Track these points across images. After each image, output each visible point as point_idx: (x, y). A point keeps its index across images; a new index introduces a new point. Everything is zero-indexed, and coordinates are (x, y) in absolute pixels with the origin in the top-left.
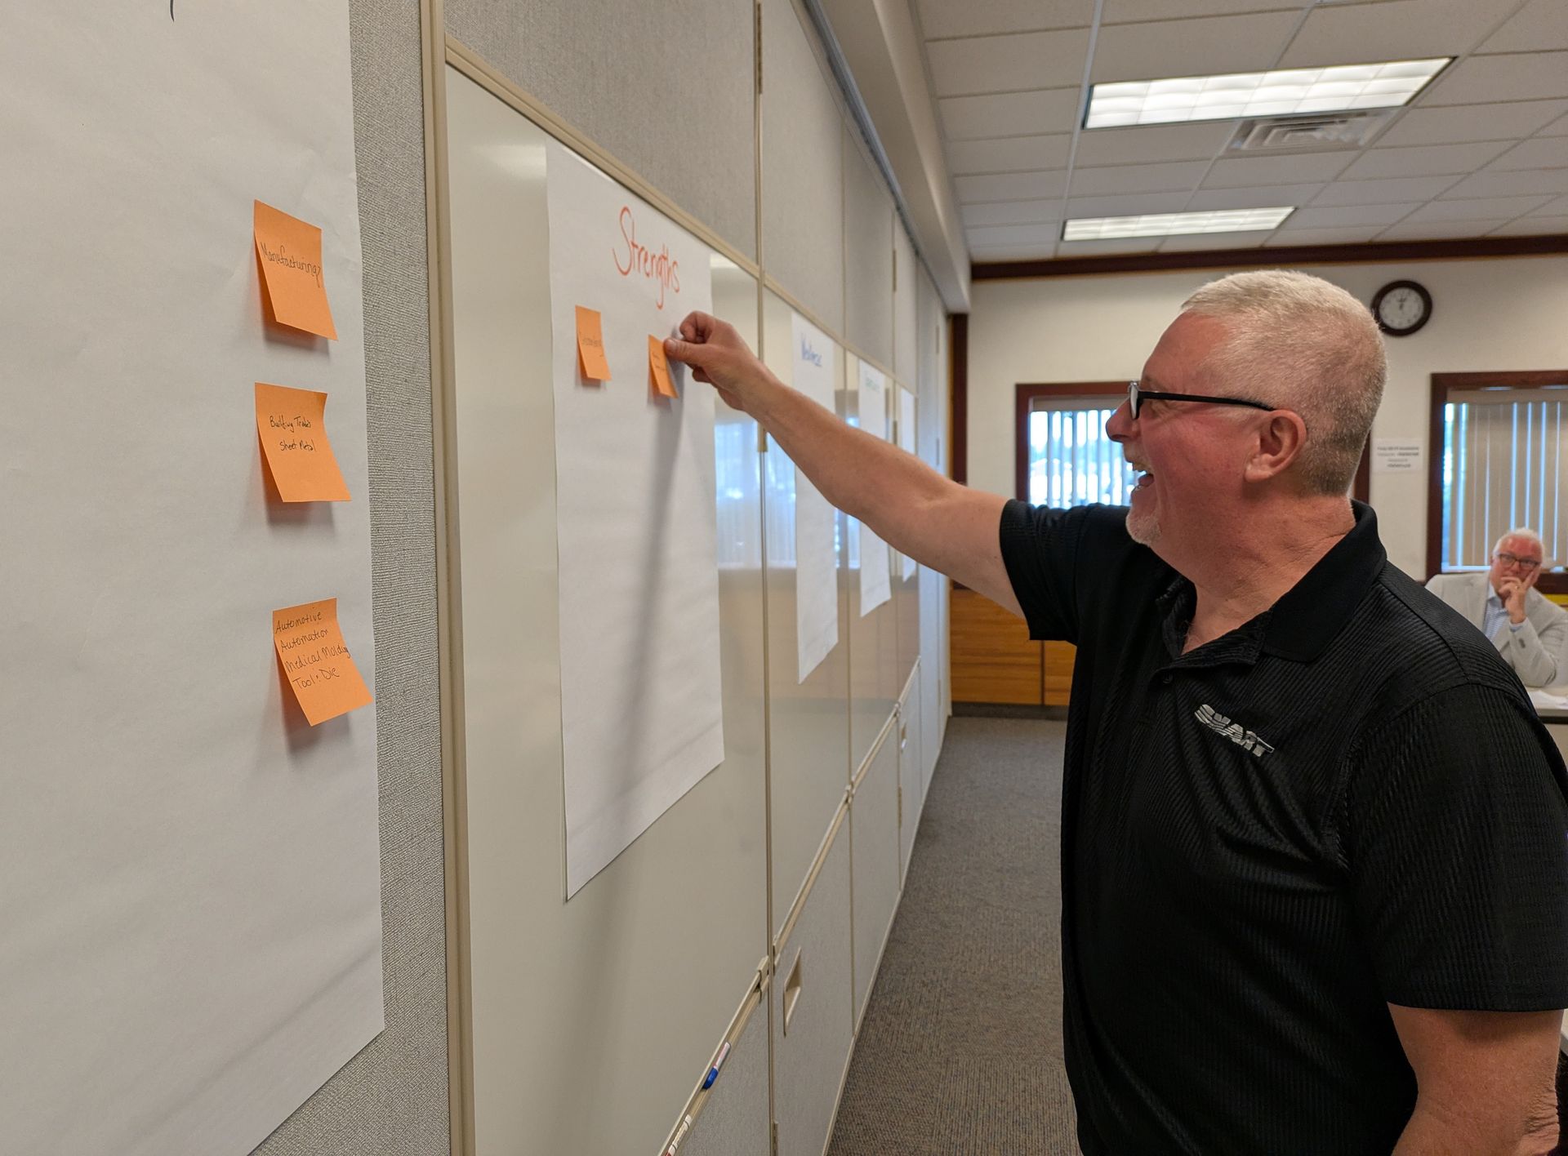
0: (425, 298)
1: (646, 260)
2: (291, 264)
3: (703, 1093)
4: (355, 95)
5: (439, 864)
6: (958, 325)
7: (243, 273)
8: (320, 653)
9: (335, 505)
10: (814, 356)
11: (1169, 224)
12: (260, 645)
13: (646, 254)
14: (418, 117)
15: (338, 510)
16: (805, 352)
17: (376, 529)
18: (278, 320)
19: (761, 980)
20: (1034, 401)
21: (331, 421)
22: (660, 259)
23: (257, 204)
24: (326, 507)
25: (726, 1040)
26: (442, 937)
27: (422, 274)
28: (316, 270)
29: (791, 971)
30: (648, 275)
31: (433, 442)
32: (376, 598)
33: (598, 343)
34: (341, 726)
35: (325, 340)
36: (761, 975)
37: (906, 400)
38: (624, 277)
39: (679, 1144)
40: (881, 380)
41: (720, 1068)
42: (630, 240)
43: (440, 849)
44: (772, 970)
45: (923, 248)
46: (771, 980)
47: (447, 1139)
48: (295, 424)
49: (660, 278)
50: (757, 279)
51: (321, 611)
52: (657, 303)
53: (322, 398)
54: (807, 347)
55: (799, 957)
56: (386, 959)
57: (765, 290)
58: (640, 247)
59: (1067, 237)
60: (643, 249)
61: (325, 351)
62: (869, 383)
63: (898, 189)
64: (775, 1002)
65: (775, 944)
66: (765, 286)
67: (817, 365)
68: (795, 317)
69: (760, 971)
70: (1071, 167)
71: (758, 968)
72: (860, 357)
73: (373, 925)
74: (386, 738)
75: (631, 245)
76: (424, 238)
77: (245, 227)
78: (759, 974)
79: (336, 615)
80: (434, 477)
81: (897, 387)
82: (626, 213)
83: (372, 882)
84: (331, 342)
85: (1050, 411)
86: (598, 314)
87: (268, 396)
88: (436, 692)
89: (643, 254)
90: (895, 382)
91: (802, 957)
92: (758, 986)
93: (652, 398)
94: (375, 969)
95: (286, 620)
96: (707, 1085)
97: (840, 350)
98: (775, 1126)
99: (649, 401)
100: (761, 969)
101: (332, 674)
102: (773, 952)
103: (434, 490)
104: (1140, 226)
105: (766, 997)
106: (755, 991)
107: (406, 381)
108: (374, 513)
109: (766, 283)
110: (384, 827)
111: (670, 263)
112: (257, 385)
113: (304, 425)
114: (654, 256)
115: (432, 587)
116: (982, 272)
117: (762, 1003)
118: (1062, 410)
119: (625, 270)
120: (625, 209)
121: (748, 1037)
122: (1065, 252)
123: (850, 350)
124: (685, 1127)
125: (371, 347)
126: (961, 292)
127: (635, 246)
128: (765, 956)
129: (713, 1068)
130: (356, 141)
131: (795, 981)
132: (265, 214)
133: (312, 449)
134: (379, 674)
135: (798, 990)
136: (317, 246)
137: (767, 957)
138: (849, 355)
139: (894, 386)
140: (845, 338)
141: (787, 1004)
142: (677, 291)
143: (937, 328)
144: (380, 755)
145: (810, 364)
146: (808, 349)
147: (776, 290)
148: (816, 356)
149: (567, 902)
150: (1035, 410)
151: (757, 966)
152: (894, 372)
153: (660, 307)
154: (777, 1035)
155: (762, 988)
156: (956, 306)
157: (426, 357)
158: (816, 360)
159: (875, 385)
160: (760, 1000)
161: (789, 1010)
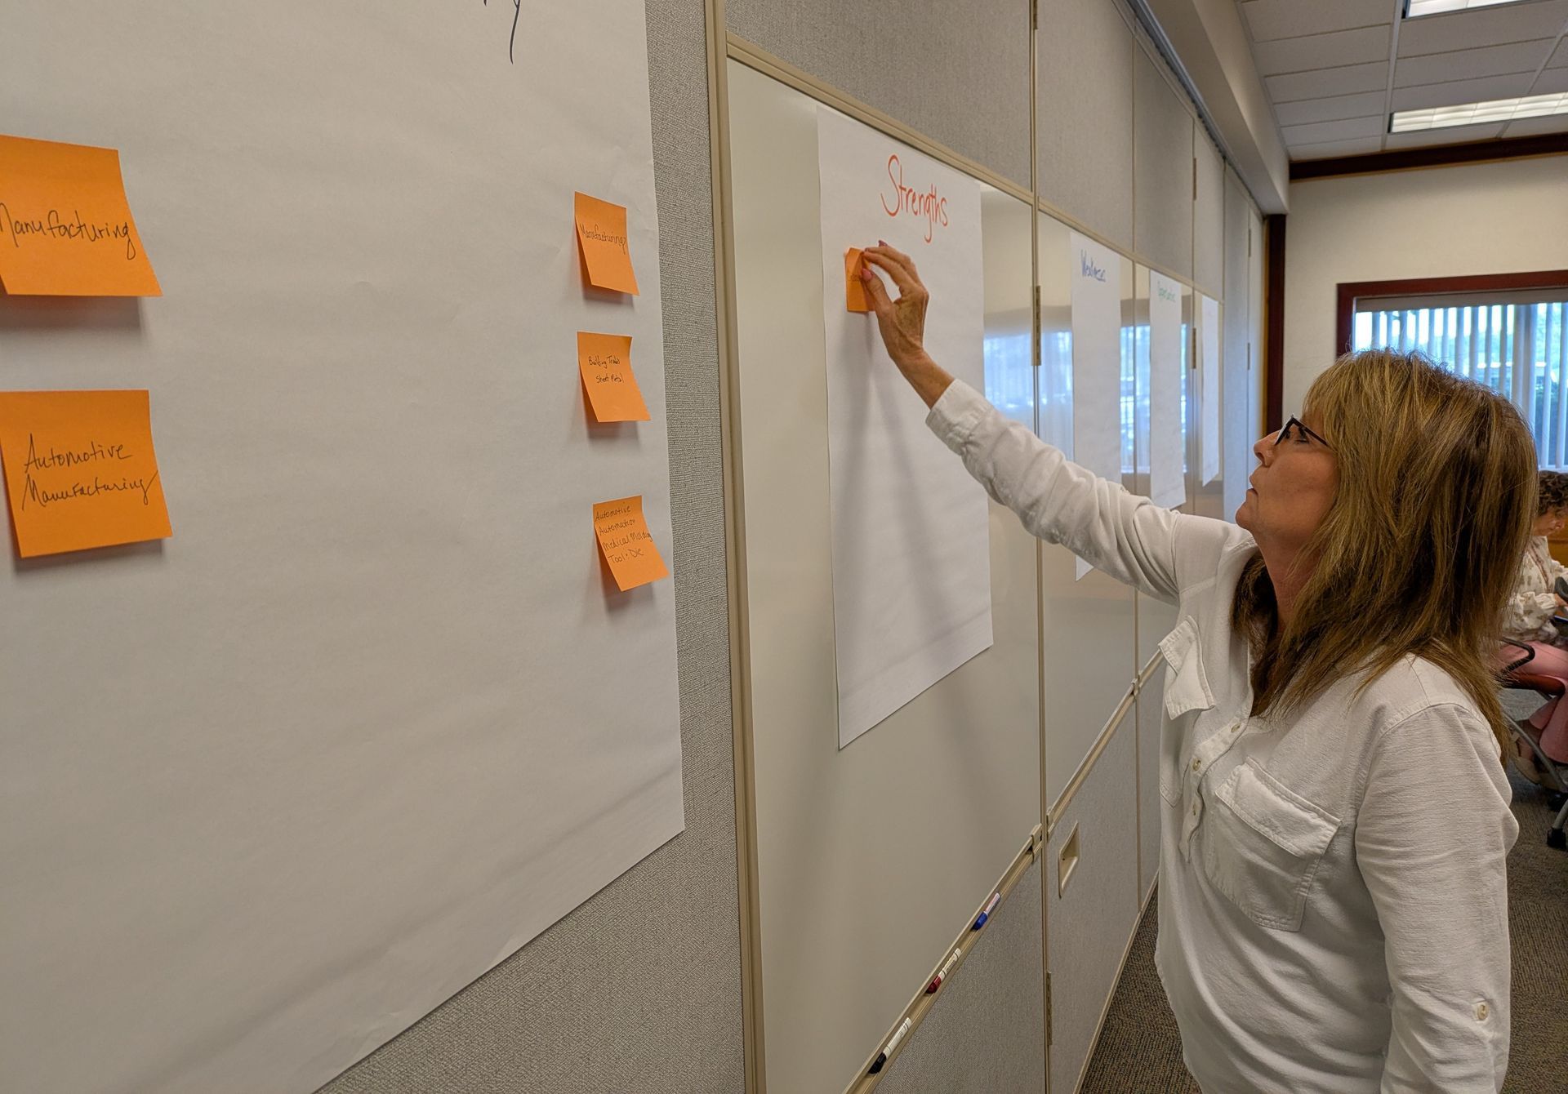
0: (711, 254)
1: (914, 201)
2: (603, 238)
3: (973, 933)
4: (652, 97)
5: (727, 708)
6: (1275, 228)
7: (566, 250)
8: (630, 538)
9: (640, 424)
10: (1096, 272)
11: (1513, 108)
12: (585, 530)
13: (914, 194)
14: (704, 106)
15: (643, 428)
16: (1085, 269)
17: (672, 442)
18: (593, 284)
19: (1033, 844)
20: (1358, 301)
21: (636, 357)
22: (928, 198)
23: (579, 197)
24: (633, 425)
25: (998, 890)
26: (731, 765)
27: (709, 234)
28: (622, 241)
29: (1067, 841)
30: (916, 213)
31: (719, 370)
32: (673, 495)
34: (646, 594)
35: (630, 296)
36: (1033, 839)
37: (1209, 309)
38: (892, 217)
39: (949, 971)
40: (1178, 289)
41: (990, 913)
42: (898, 184)
43: (729, 697)
44: (1044, 836)
45: (1230, 152)
46: (1044, 845)
47: (737, 925)
48: (607, 361)
49: (928, 215)
50: (1031, 205)
51: (632, 504)
52: (925, 238)
53: (628, 340)
54: (1088, 264)
55: (1076, 829)
56: (685, 776)
57: (1039, 213)
58: (907, 190)
59: (1395, 129)
60: (911, 191)
61: (631, 304)
62: (1162, 293)
63: (1199, 96)
64: (1048, 866)
65: (1048, 814)
66: (1039, 210)
67: (1099, 280)
68: (1074, 234)
69: (1032, 836)
70: (1393, 58)
71: (1030, 834)
72: (1151, 268)
73: (673, 749)
74: (682, 606)
75: (900, 190)
76: (710, 205)
77: (568, 214)
78: (1031, 838)
79: (641, 509)
80: (720, 399)
81: (1196, 292)
82: (894, 160)
83: (673, 715)
84: (635, 298)
85: (1376, 312)
87: (586, 341)
88: (724, 571)
89: (911, 195)
90: (1194, 289)
91: (1079, 830)
92: (1031, 849)
94: (677, 782)
95: (603, 512)
96: (976, 926)
97: (1131, 263)
98: (1048, 976)
100: (1034, 834)
101: (638, 554)
102: (1046, 822)
103: (720, 410)
104: (1477, 112)
105: (1039, 860)
106: (1027, 853)
107: (696, 323)
108: (671, 429)
109: (1041, 207)
110: (682, 675)
111: (939, 199)
112: (578, 333)
113: (614, 362)
114: (922, 196)
115: (719, 487)
116: (1302, 171)
117: (1035, 865)
118: (1388, 310)
119: (893, 212)
120: (894, 157)
121: (1020, 892)
122: (1393, 144)
123: (1139, 263)
124: (954, 958)
125: (666, 298)
126: (1278, 192)
127: (902, 188)
128: (1038, 825)
129: (983, 913)
130: (653, 133)
131: (1071, 850)
132: (583, 202)
133: (621, 381)
134: (676, 555)
135: (1075, 860)
136: (623, 222)
137: (1040, 825)
138: (1138, 266)
139: (1193, 293)
140: (1133, 251)
141: (1062, 869)
142: (945, 225)
143: (1250, 231)
144: (677, 618)
145: (1091, 279)
146: (1090, 265)
147: (1052, 213)
148: (1099, 271)
149: (839, 750)
150: (1359, 310)
151: (1030, 832)
152: (1193, 279)
153: (928, 241)
154: (1052, 895)
155: (1035, 851)
156: (1272, 207)
157: (712, 302)
158: (1098, 276)
159: (1170, 294)
160: (1033, 863)
161: (1065, 875)
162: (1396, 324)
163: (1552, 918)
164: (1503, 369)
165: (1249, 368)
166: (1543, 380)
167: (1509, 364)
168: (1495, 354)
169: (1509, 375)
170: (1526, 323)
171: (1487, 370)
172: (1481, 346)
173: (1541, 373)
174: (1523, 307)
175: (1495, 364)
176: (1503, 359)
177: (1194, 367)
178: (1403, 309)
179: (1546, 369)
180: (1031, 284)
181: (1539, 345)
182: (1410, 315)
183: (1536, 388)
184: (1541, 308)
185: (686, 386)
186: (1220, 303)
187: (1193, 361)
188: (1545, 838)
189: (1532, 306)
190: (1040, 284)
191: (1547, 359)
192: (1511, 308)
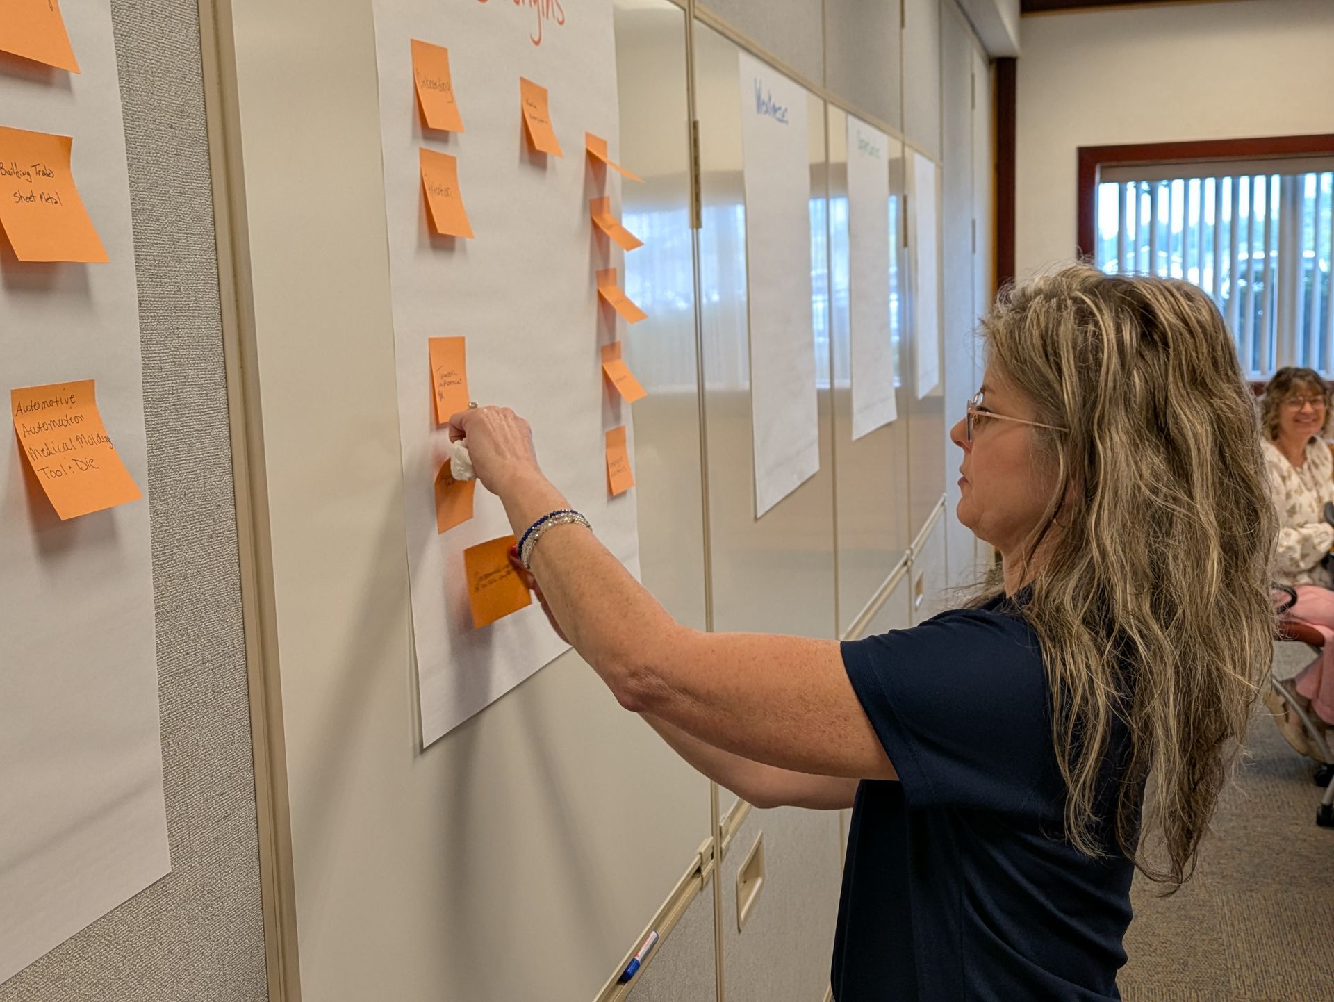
0: (193, 28)
3: (620, 986)
5: (242, 694)
6: (1004, 73)
8: (74, 439)
9: (92, 268)
10: (775, 110)
15: (98, 278)
16: (760, 104)
17: (145, 301)
19: (701, 864)
20: (1102, 168)
21: (81, 172)
24: (80, 269)
25: (655, 927)
26: (249, 777)
29: (747, 857)
30: (517, 2)
31: (212, 201)
32: (147, 382)
33: (445, 87)
35: (66, 74)
36: (701, 858)
37: (923, 171)
38: (482, 4)
40: (884, 145)
41: (644, 959)
43: (244, 679)
44: (716, 853)
46: (717, 865)
48: (33, 171)
49: (535, 7)
50: (684, 10)
51: (74, 394)
52: (532, 38)
53: (67, 142)
54: (764, 97)
55: (760, 843)
56: (170, 794)
57: (695, 22)
61: (67, 86)
62: (863, 145)
64: (723, 892)
65: (722, 824)
66: (696, 17)
67: (781, 120)
68: (743, 57)
69: (700, 854)
71: (699, 850)
72: (848, 112)
73: (151, 755)
74: (161, 545)
78: (699, 857)
79: (94, 400)
80: (216, 243)
81: (907, 150)
83: (150, 708)
84: (74, 77)
85: (1122, 182)
86: (445, 50)
88: (230, 497)
90: (904, 145)
91: (764, 842)
92: (699, 871)
93: (526, 156)
94: (155, 802)
95: (28, 401)
96: (625, 978)
97: (821, 103)
99: (522, 160)
100: (702, 851)
101: (87, 465)
102: (719, 833)
103: (217, 260)
105: (711, 885)
106: (693, 877)
107: (171, 127)
109: (697, 13)
113: (44, 174)
115: (219, 374)
116: (1034, 2)
117: (705, 892)
118: (1138, 181)
121: (685, 928)
123: (833, 103)
126: (1006, 30)
128: (708, 838)
129: (634, 959)
131: (753, 869)
133: (56, 202)
134: (151, 472)
135: (759, 881)
137: (711, 838)
138: (831, 108)
139: (903, 152)
140: (825, 87)
141: (742, 896)
142: (561, 23)
143: (973, 77)
144: (154, 564)
145: (768, 119)
146: (766, 100)
147: (713, 23)
148: (780, 108)
149: (423, 750)
150: (1103, 181)
151: (697, 848)
152: (902, 130)
153: (537, 43)
154: (728, 929)
155: (704, 873)
156: (999, 50)
157: (198, 99)
158: (779, 114)
159: (873, 148)
160: (701, 889)
161: (745, 903)
162: (1146, 199)
163: (1320, 910)
164: (1266, 260)
165: (974, 250)
166: (1311, 274)
167: (1274, 254)
168: (1258, 244)
169: (1274, 265)
170: (1292, 198)
171: (1249, 261)
172: (1242, 232)
173: (1309, 266)
174: (1289, 179)
175: (1259, 255)
176: (1267, 249)
177: (906, 244)
178: (1153, 180)
179: (1315, 260)
180: (685, 118)
181: (1308, 232)
182: (1162, 191)
183: (1303, 281)
184: (1310, 180)
185: (158, 220)
186: (937, 165)
187: (905, 240)
188: (1314, 817)
189: (1299, 177)
190: (699, 117)
191: (1316, 248)
192: (1276, 180)
